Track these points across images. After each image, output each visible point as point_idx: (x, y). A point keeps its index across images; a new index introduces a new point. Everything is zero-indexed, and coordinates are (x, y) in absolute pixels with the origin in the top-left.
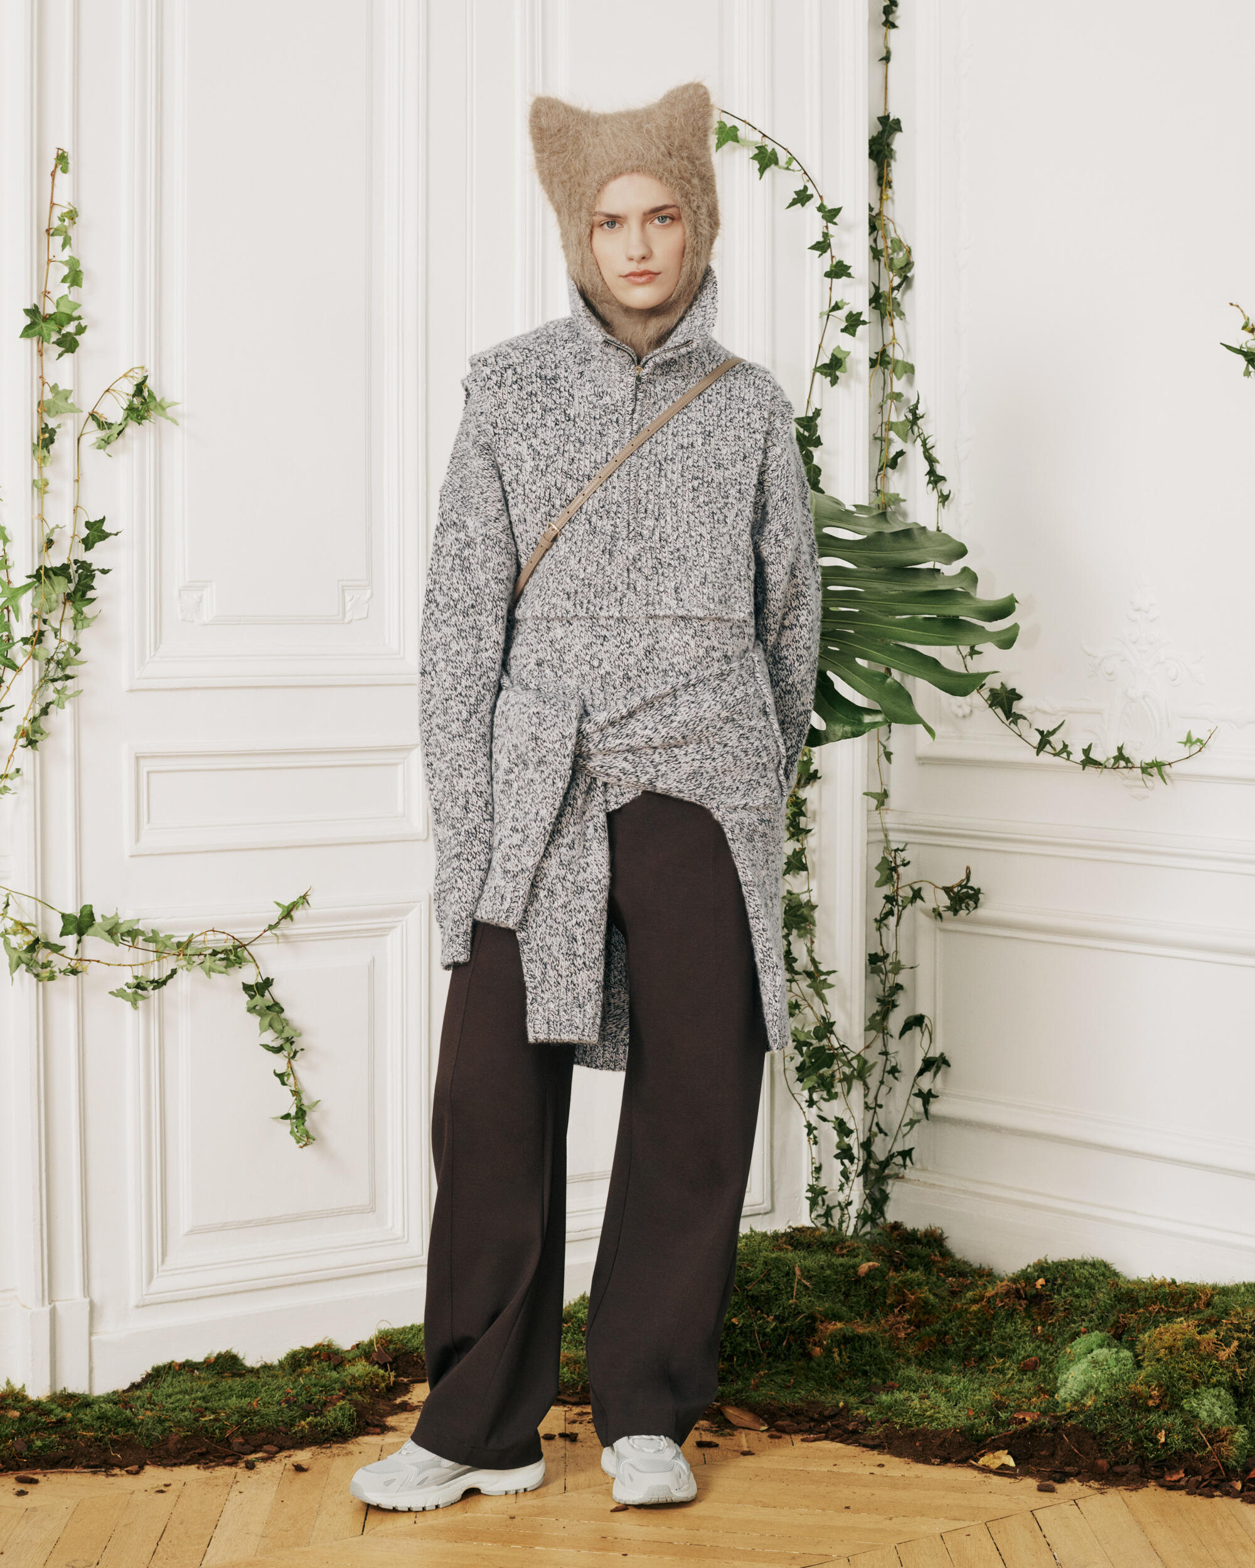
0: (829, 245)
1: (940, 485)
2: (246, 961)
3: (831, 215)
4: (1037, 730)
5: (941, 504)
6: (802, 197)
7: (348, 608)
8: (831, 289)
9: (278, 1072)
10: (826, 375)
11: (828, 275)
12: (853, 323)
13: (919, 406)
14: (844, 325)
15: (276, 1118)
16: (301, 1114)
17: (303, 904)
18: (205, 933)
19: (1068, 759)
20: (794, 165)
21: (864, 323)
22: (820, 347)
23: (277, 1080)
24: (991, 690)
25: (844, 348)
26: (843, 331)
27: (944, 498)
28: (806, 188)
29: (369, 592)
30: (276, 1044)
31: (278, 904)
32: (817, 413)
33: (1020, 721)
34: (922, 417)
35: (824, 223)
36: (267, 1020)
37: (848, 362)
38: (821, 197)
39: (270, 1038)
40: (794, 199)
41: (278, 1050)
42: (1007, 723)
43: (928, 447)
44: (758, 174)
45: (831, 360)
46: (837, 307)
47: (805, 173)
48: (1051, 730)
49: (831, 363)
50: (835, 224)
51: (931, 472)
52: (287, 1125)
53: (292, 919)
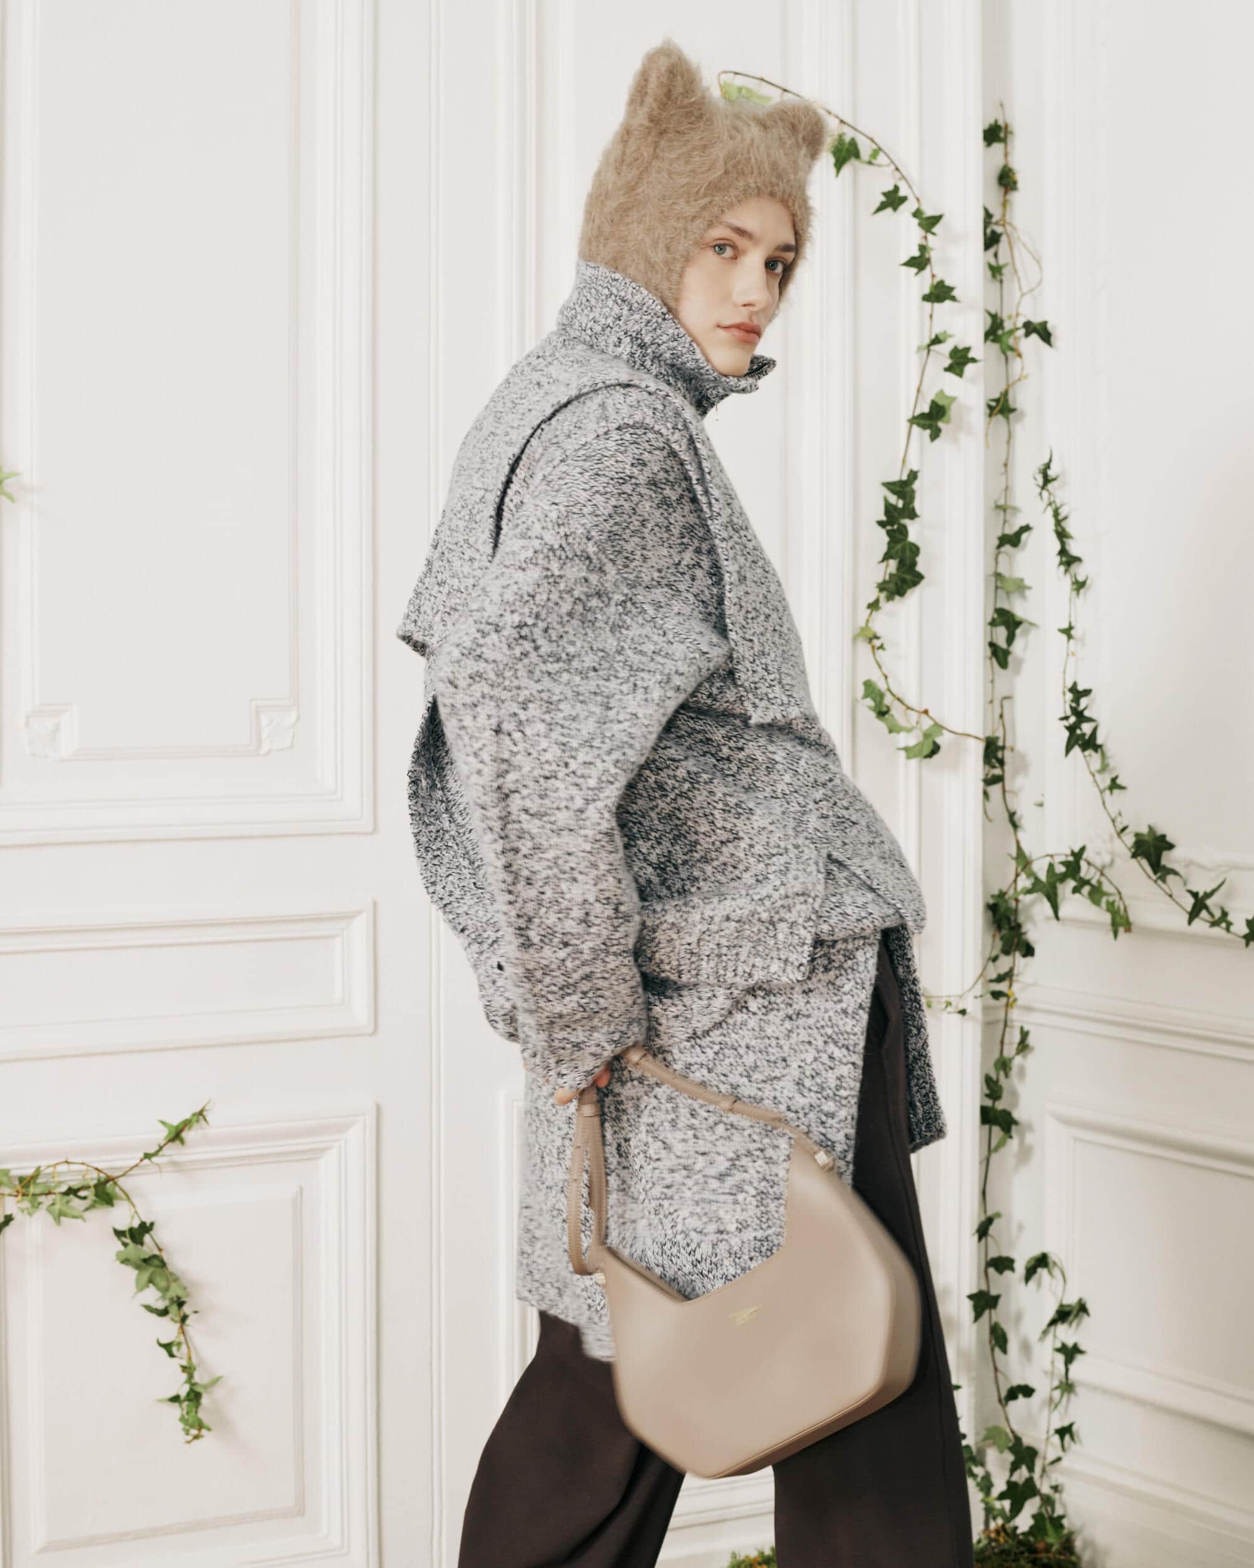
0: (928, 261)
1: (1075, 567)
2: (118, 1198)
3: (929, 223)
4: (1190, 892)
5: (1074, 593)
6: (893, 200)
7: (264, 735)
8: (931, 316)
9: (164, 1341)
10: (924, 427)
11: (927, 298)
12: (960, 360)
13: (1052, 465)
14: (948, 362)
15: (160, 1401)
16: (195, 1396)
17: (198, 1121)
18: (55, 1166)
19: (1228, 930)
20: (882, 159)
21: (974, 360)
22: (918, 390)
23: (163, 1352)
24: (1137, 835)
25: (949, 392)
26: (947, 369)
27: (1079, 586)
28: (896, 189)
29: (293, 715)
30: (161, 1305)
31: (163, 1123)
32: (913, 475)
33: (1170, 878)
34: (1054, 479)
35: (922, 232)
36: (146, 1276)
37: (953, 412)
38: (918, 200)
39: (152, 1296)
40: (882, 203)
41: (164, 1313)
42: (1154, 877)
43: (1060, 517)
44: (833, 170)
45: (931, 408)
46: (937, 341)
47: (897, 169)
48: (1209, 890)
49: (931, 412)
50: (934, 234)
51: (1063, 552)
52: (176, 1411)
53: (182, 1142)
